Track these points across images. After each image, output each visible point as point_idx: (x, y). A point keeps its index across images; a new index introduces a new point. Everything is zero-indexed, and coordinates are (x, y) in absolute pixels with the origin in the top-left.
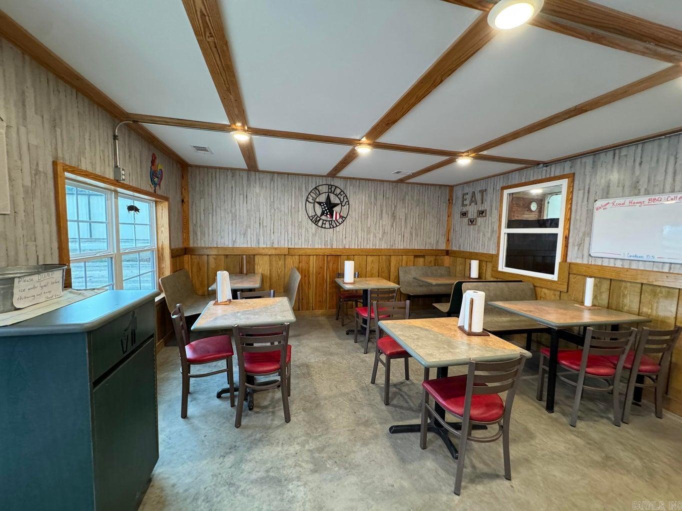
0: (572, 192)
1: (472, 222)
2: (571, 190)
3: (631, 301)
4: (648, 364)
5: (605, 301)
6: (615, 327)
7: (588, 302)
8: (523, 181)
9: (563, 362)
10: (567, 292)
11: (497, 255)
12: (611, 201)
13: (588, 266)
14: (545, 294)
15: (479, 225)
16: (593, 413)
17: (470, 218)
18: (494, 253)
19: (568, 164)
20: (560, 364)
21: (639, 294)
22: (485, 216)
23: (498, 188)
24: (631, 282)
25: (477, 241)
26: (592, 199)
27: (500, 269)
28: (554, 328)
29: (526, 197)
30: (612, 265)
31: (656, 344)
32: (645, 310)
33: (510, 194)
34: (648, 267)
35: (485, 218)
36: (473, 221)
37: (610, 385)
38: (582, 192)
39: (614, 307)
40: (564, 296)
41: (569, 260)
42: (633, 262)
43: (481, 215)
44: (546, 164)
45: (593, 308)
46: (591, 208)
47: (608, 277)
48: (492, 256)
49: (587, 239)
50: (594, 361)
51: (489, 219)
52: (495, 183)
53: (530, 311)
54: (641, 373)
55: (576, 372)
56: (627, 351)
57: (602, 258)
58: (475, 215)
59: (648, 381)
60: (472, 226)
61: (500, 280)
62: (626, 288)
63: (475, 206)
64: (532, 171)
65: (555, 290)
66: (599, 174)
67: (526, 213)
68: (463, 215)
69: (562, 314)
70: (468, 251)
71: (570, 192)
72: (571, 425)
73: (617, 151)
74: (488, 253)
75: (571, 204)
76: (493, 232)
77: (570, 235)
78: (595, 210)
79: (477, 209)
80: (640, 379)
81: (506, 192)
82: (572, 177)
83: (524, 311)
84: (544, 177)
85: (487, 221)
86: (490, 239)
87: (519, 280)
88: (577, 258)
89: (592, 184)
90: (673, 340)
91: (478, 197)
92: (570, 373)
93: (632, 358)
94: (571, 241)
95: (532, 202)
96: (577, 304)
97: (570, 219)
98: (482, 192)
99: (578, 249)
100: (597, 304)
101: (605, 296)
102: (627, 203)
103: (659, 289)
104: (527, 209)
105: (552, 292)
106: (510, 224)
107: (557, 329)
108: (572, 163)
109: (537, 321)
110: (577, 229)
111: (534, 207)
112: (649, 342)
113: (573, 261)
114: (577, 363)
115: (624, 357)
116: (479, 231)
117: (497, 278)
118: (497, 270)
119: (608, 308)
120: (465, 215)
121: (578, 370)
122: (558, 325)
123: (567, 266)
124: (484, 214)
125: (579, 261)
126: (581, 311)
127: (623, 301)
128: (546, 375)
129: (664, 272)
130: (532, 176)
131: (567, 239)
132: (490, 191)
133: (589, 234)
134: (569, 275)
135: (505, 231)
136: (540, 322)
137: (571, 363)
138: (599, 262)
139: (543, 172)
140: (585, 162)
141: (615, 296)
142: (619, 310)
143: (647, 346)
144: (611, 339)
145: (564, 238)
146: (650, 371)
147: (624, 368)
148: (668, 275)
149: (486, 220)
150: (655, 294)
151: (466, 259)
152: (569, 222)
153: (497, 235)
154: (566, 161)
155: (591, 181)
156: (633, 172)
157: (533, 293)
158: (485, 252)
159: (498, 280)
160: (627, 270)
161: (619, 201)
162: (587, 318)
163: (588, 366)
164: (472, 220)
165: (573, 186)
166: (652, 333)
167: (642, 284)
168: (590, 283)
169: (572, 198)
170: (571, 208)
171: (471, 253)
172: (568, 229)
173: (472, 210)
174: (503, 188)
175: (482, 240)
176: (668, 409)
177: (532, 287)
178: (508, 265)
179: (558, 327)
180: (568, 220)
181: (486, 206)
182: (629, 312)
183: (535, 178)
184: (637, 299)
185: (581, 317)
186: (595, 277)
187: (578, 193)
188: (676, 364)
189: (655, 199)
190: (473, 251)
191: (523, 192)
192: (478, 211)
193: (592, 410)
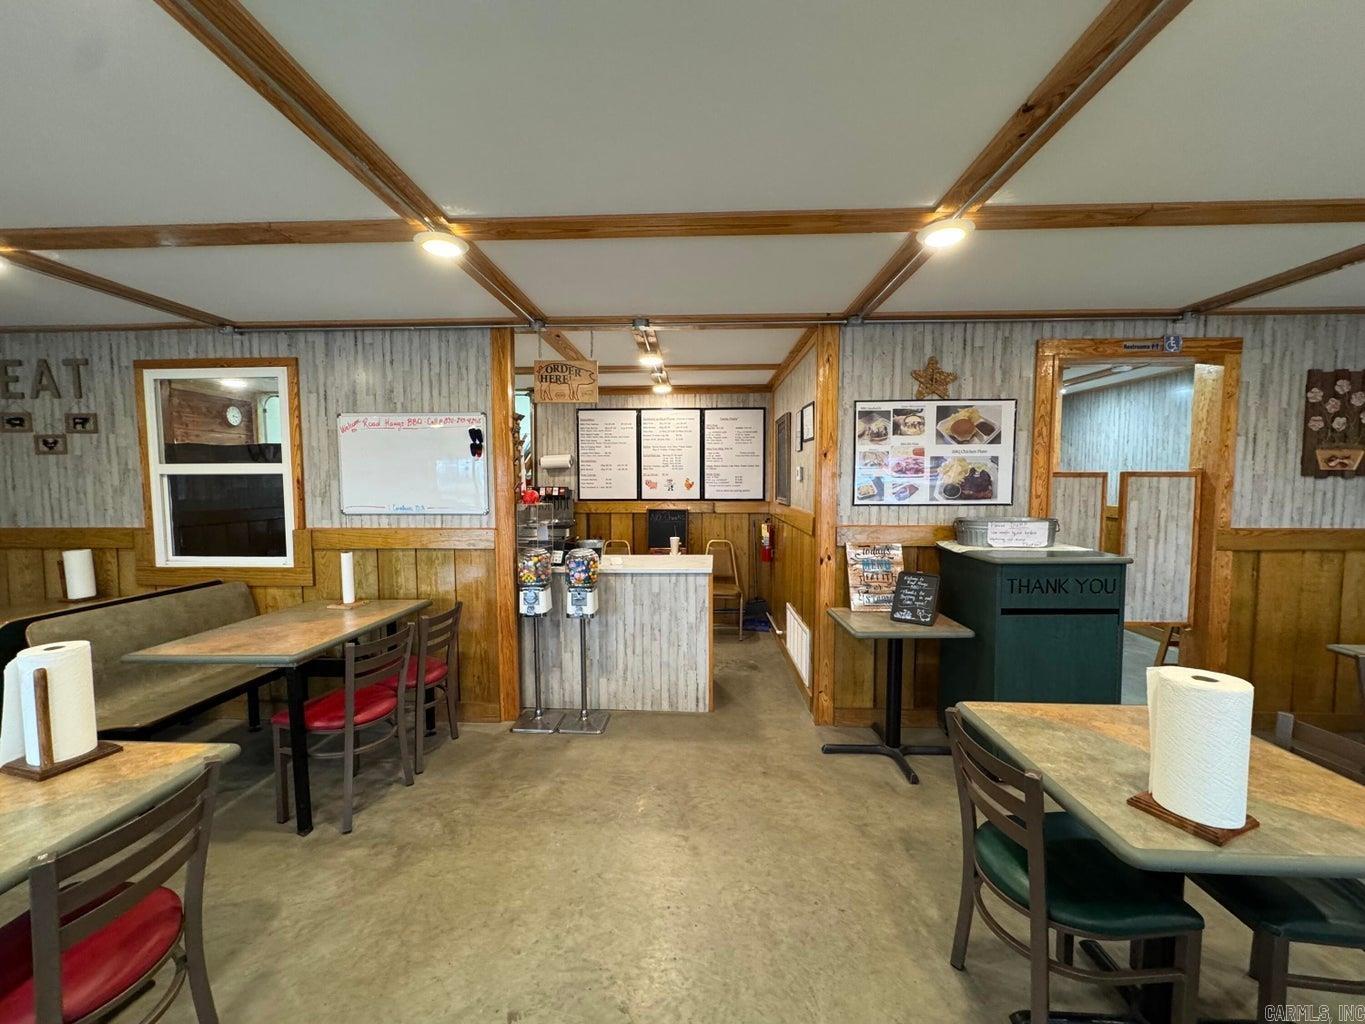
0: (298, 394)
1: (50, 445)
2: (296, 390)
3: (406, 581)
4: (435, 669)
5: (373, 590)
6: (392, 627)
7: (348, 597)
8: (192, 356)
9: (317, 724)
10: (315, 584)
11: (148, 530)
12: (361, 417)
13: (341, 532)
14: (275, 598)
15: (78, 452)
16: (377, 786)
17: (43, 433)
18: (136, 526)
19: (283, 339)
20: (310, 730)
21: (414, 566)
22: (96, 431)
23: (126, 363)
24: (403, 550)
25: (78, 499)
26: (332, 413)
27: (160, 562)
28: (291, 665)
29: (209, 392)
30: (375, 526)
31: (438, 637)
32: (424, 588)
33: (162, 382)
34: (418, 523)
35: (95, 436)
36: (55, 442)
37: (393, 725)
38: (313, 397)
39: (387, 596)
40: (310, 594)
41: (309, 525)
42: (402, 517)
43: (79, 427)
44: (241, 329)
45: (358, 604)
46: (332, 427)
47: (372, 546)
48: (132, 533)
49: (334, 484)
50: (364, 700)
51: (107, 438)
52: (114, 347)
53: (238, 647)
54: (429, 687)
55: (340, 732)
56: (407, 663)
57: (361, 515)
58: (60, 428)
59: (439, 693)
60: (52, 458)
61: (165, 589)
62: (397, 559)
63: (56, 401)
64: (210, 337)
65: (292, 587)
66: (337, 368)
67: (219, 428)
68: (14, 425)
69: (304, 633)
70: (49, 525)
71: (295, 394)
72: (346, 833)
73: (359, 334)
74: (120, 526)
75: (299, 417)
76: (125, 472)
77: (306, 477)
78: (340, 431)
79: (66, 409)
80: (430, 695)
81: (150, 376)
82: (293, 364)
83: (223, 650)
84: (238, 355)
85: (104, 445)
86: (119, 491)
87: (212, 580)
88: (322, 518)
89: (329, 383)
90: (456, 623)
91: (63, 377)
92: (331, 737)
93: (414, 672)
94: (308, 487)
95: (228, 407)
96: (331, 604)
97: (300, 447)
98: (76, 366)
99: (322, 502)
100: (363, 596)
101: (373, 579)
102: (382, 424)
103: (434, 553)
104: (219, 421)
105: (287, 592)
106: (172, 454)
107: (295, 665)
108: (291, 338)
109: (255, 663)
110: (315, 464)
111: (234, 416)
112: (431, 636)
113: (318, 526)
114: (340, 714)
115: (404, 672)
116: (80, 472)
117: (156, 587)
118: (153, 566)
119: (379, 598)
120: (21, 425)
121: (343, 727)
122: (296, 657)
123: (307, 535)
124: (90, 426)
125: (326, 524)
126: (341, 615)
127: (397, 582)
128: (290, 765)
129: (437, 529)
130: (210, 348)
131: (300, 484)
132: (101, 366)
133: (335, 474)
134: (313, 553)
135: (160, 470)
136: (260, 663)
137: (331, 719)
138: (357, 524)
139: (235, 347)
140: (314, 342)
141: (386, 576)
142: (394, 597)
143: (430, 643)
144: (390, 649)
145: (296, 483)
146: (437, 679)
147: (408, 688)
148: (441, 532)
149: (99, 442)
150: (430, 562)
151: (42, 549)
152: (299, 452)
153: (140, 479)
154: (278, 332)
155: (326, 377)
156: (384, 376)
157: (251, 601)
158: (109, 526)
159: (160, 590)
160: (396, 531)
161: (373, 418)
162: (351, 624)
163: (357, 712)
164: (51, 440)
165: (298, 383)
166: (433, 622)
167: (416, 550)
168: (346, 559)
169: (299, 406)
170: (299, 426)
171: (63, 531)
172: (299, 466)
173: (46, 414)
174: (141, 365)
175: (95, 494)
176: (462, 720)
177: (244, 589)
178: (181, 550)
179: (297, 661)
180: (298, 448)
181: (93, 404)
182: (407, 598)
183: (219, 355)
184: (412, 575)
185: (341, 626)
186: (354, 550)
187: (308, 397)
188: (463, 653)
189: (414, 421)
190: (66, 525)
191: (196, 381)
192: (68, 416)
193: (375, 782)
